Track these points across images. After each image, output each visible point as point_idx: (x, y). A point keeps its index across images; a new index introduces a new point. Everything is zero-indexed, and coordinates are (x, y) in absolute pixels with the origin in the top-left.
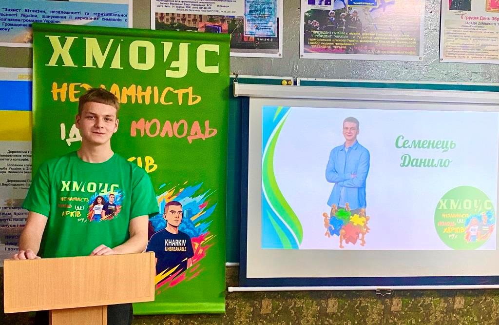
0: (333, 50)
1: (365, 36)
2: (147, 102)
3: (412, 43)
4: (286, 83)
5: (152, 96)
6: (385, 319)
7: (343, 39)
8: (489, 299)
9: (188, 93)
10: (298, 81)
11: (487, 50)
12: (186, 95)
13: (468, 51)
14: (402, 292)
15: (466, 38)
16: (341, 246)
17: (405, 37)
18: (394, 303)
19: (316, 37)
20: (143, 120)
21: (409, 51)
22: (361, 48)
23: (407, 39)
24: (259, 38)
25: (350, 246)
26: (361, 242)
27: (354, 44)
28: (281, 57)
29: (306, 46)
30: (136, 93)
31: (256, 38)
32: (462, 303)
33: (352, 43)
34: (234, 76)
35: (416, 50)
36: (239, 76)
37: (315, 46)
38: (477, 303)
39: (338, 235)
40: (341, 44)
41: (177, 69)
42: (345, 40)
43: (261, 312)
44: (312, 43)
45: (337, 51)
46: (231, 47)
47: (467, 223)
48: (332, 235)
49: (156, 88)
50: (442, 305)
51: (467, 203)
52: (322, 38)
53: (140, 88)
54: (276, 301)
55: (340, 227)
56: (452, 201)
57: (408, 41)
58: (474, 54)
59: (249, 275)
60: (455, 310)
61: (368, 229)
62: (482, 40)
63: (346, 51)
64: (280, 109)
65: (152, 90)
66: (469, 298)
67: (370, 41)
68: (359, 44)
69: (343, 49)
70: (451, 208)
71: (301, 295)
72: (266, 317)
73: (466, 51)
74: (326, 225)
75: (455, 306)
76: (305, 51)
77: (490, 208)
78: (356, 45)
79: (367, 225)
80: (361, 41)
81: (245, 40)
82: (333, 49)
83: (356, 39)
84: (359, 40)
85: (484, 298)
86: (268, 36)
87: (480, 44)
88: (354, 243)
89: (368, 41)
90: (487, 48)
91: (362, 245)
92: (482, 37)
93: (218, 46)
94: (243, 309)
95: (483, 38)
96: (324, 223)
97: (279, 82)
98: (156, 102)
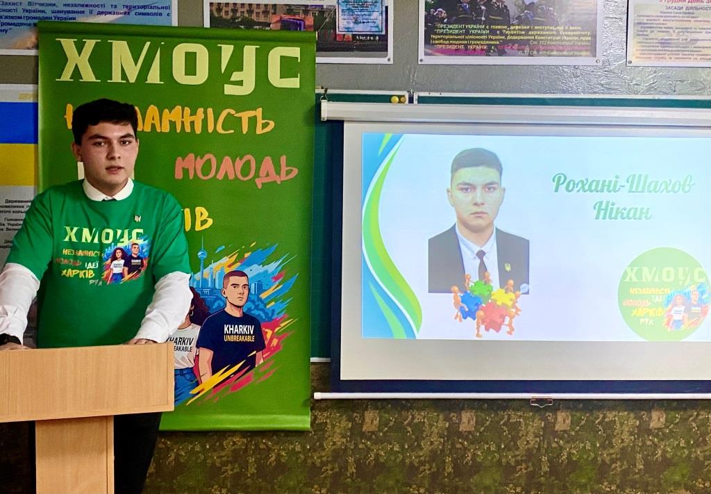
0: (467, 52)
1: (514, 30)
2: (198, 130)
3: (584, 39)
4: (397, 99)
5: (205, 121)
6: (546, 442)
7: (482, 35)
8: (703, 414)
9: (255, 117)
10: (415, 97)
11: (699, 47)
12: (253, 121)
13: (670, 49)
14: (571, 403)
15: (667, 30)
16: (478, 335)
17: (574, 31)
18: (560, 419)
19: (442, 34)
20: (192, 156)
21: (581, 51)
22: (509, 47)
23: (578, 33)
24: (359, 35)
25: (491, 335)
26: (508, 329)
27: (498, 43)
28: (391, 62)
29: (427, 46)
30: (183, 118)
31: (354, 36)
32: (662, 420)
33: (495, 40)
34: (322, 91)
35: (592, 49)
36: (330, 91)
37: (440, 46)
38: (684, 420)
39: (474, 319)
40: (478, 42)
41: (240, 83)
42: (484, 37)
43: (364, 429)
44: (437, 42)
45: (474, 52)
46: (319, 50)
47: (669, 302)
48: (465, 318)
49: (210, 111)
50: (631, 422)
51: (668, 272)
52: (451, 34)
53: (187, 110)
54: (385, 412)
55: (476, 307)
56: (645, 270)
57: (579, 36)
58: (681, 53)
59: (345, 375)
60: (651, 430)
61: (518, 310)
62: (691, 32)
63: (487, 52)
64: (388, 137)
65: (205, 113)
66: (673, 413)
67: (522, 38)
68: (505, 42)
69: (482, 50)
70: (644, 280)
71: (422, 405)
72: (371, 436)
73: (667, 48)
74: (456, 304)
75: (652, 425)
76: (426, 54)
77: (703, 280)
78: (501, 44)
79: (516, 304)
80: (509, 38)
81: (338, 39)
82: (466, 49)
83: (502, 34)
84: (506, 35)
85: (695, 413)
86: (372, 33)
87: (689, 40)
88: (498, 329)
89: (519, 38)
90: (699, 43)
91: (510, 333)
92: (691, 28)
93: (298, 49)
94: (338, 424)
95: (693, 30)
96: (454, 301)
97: (387, 99)
98: (210, 130)
